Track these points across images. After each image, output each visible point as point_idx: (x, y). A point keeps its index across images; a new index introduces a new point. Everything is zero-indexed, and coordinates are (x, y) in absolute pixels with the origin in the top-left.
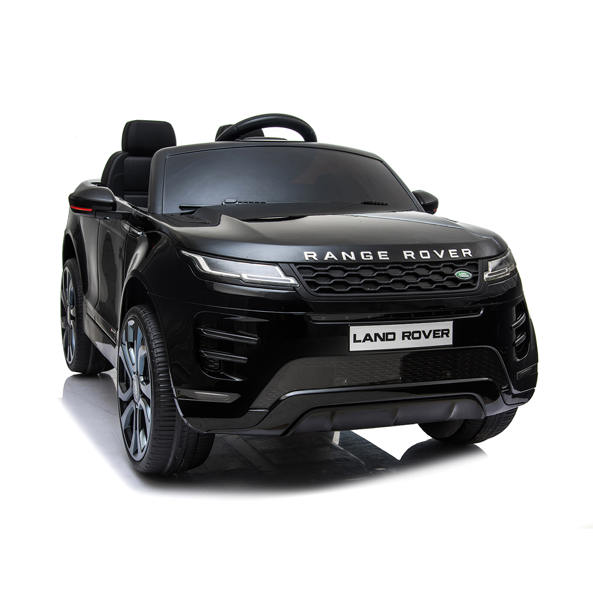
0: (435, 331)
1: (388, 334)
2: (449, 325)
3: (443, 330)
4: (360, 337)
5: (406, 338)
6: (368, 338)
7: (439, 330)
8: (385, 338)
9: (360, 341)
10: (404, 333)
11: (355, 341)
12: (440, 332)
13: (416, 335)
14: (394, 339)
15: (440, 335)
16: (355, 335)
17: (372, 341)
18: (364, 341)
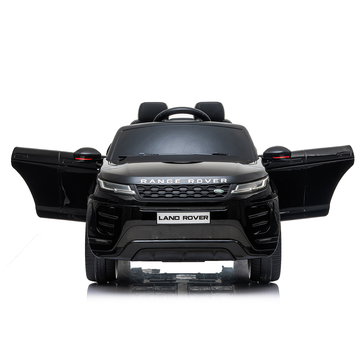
0: (200, 216)
1: (175, 217)
2: (208, 214)
3: (204, 216)
4: (162, 218)
5: (185, 219)
6: (166, 218)
7: (203, 216)
8: (174, 218)
9: (162, 219)
10: (184, 217)
11: (160, 219)
12: (203, 217)
13: (190, 218)
14: (179, 219)
15: (203, 218)
16: (160, 217)
17: (168, 219)
18: (164, 219)
